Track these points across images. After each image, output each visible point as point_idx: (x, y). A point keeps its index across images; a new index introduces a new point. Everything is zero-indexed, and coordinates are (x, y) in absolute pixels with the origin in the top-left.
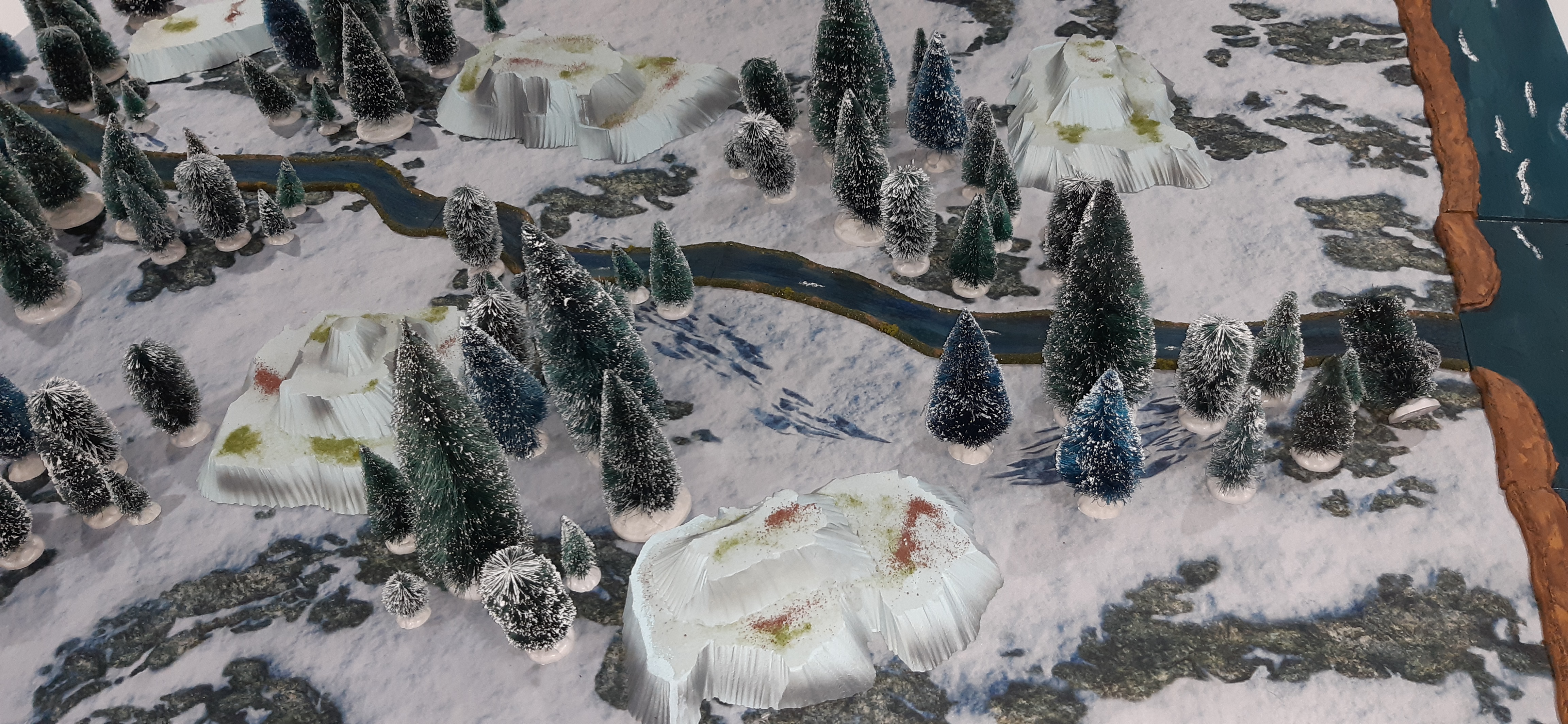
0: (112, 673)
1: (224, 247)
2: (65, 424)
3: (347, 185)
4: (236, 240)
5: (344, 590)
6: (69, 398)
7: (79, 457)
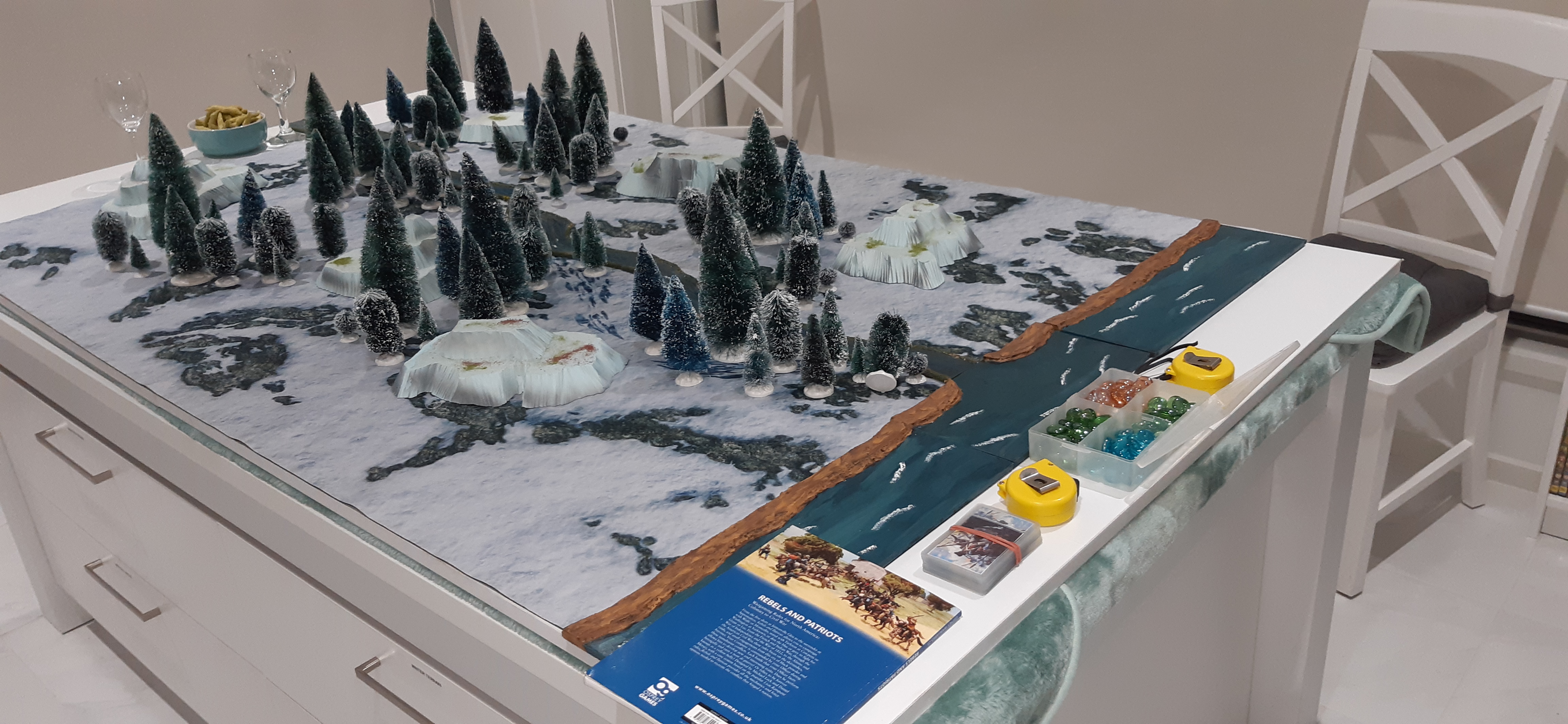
0: (220, 325)
1: (424, 207)
2: (272, 225)
3: (504, 197)
4: (431, 205)
5: (333, 325)
6: (280, 214)
7: (269, 241)
